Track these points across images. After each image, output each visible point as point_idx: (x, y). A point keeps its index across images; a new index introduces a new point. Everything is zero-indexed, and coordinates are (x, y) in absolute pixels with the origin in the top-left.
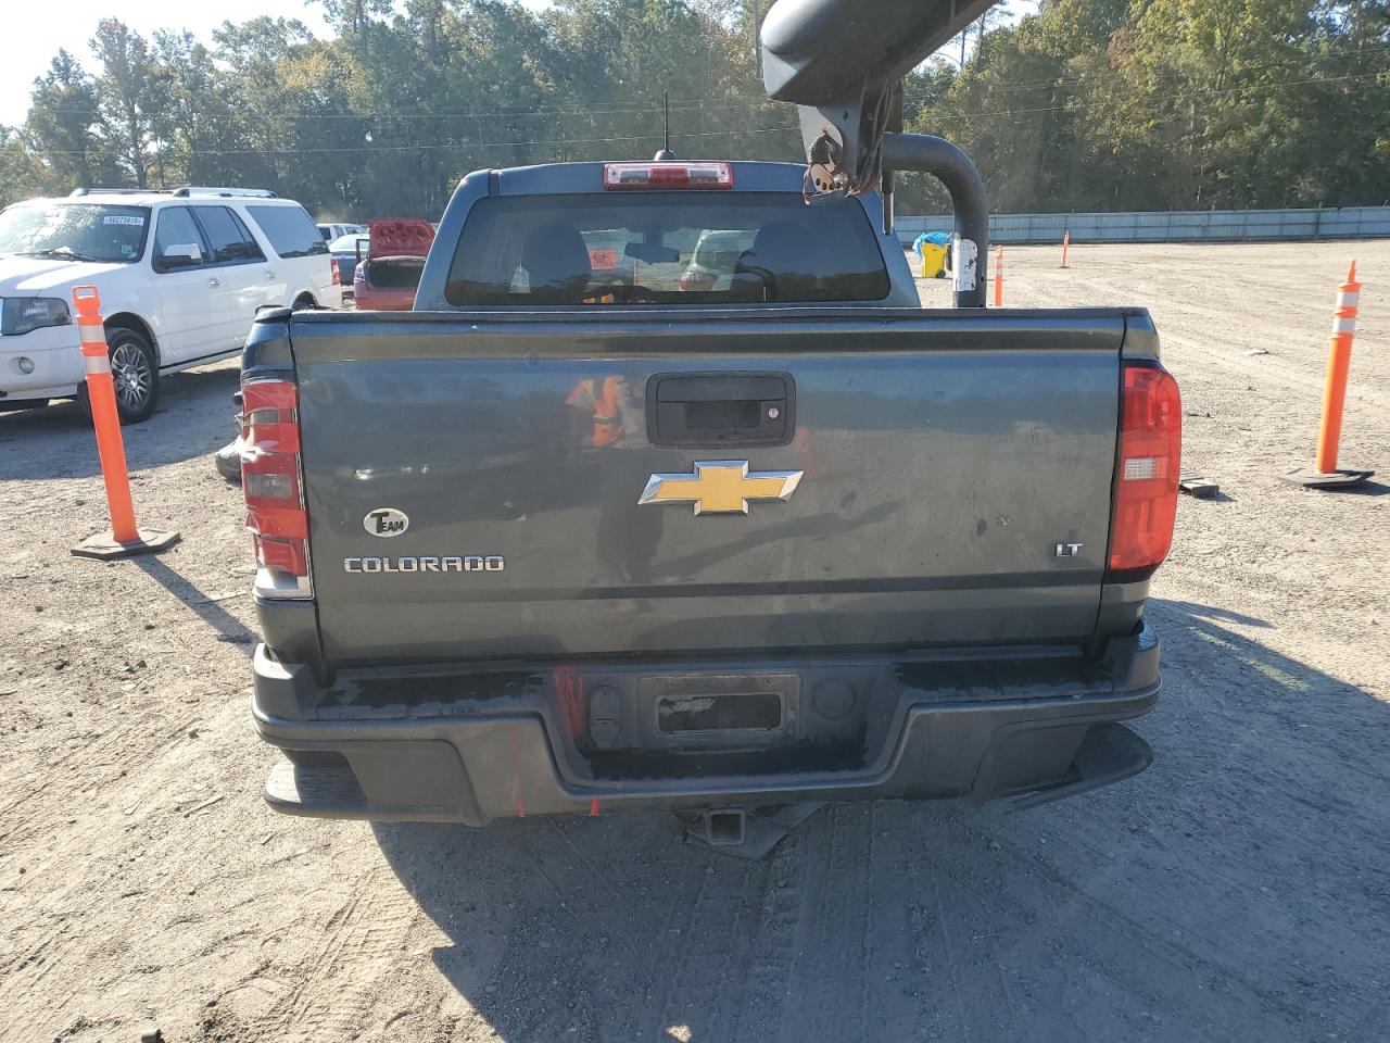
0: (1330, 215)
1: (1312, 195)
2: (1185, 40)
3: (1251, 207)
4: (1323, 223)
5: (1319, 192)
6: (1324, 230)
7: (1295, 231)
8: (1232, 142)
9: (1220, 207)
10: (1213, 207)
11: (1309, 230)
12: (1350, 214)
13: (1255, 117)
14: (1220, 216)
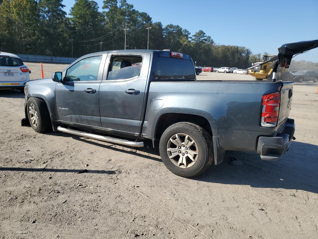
0: (54, 58)
1: (49, 53)
2: (13, 13)
3: (37, 55)
4: (53, 60)
5: (51, 53)
6: (54, 61)
7: (47, 61)
8: (29, 39)
9: (30, 54)
10: (28, 54)
11: (50, 61)
12: (58, 58)
13: (34, 35)
14: (30, 56)
